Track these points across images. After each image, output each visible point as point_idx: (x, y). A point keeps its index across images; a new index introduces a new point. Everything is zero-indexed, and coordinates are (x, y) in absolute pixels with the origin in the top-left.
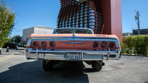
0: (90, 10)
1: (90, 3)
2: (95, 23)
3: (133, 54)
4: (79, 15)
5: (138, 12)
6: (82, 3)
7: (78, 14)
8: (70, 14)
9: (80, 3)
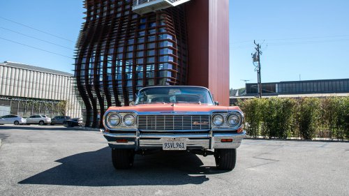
0: (163, 34)
1: (162, 17)
2: (174, 65)
3: (260, 137)
4: (136, 45)
5: (258, 45)
6: (144, 15)
7: (131, 42)
8: (110, 40)
9: (139, 16)
